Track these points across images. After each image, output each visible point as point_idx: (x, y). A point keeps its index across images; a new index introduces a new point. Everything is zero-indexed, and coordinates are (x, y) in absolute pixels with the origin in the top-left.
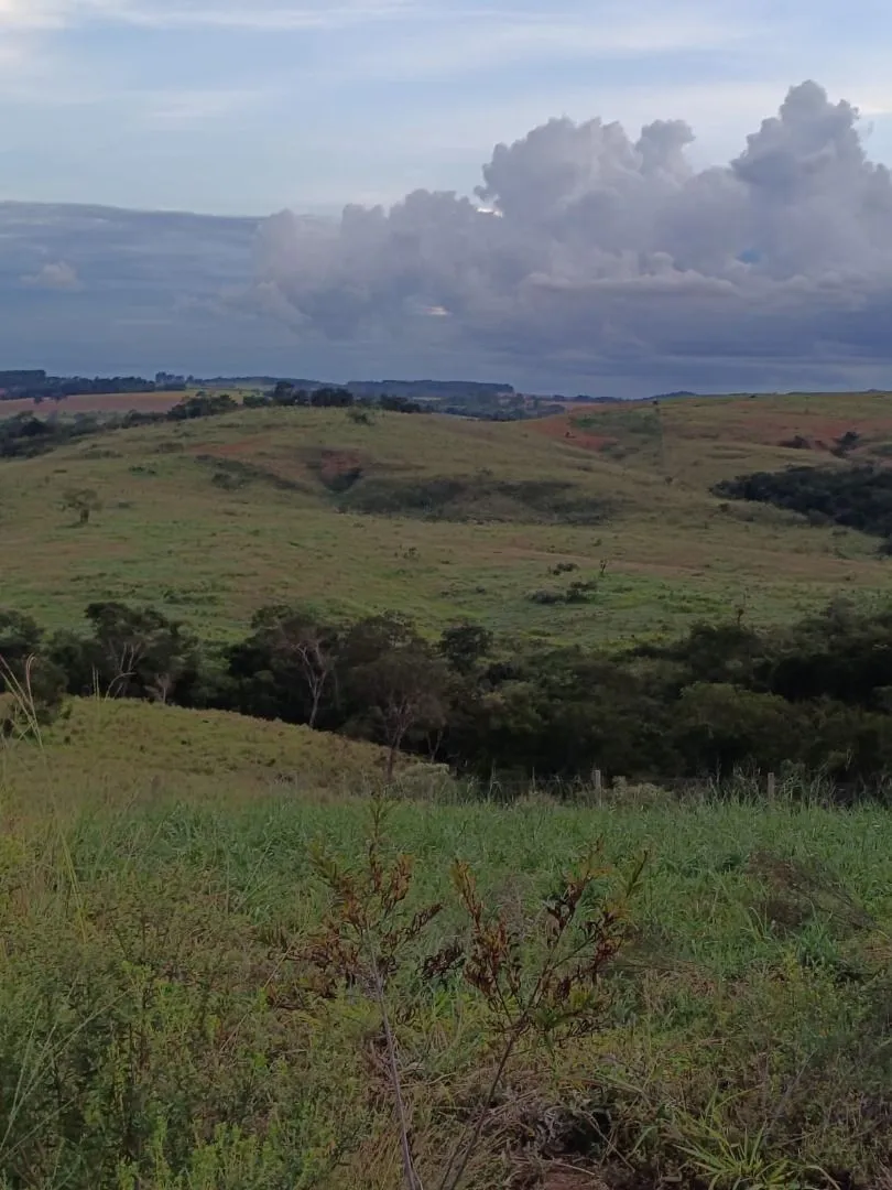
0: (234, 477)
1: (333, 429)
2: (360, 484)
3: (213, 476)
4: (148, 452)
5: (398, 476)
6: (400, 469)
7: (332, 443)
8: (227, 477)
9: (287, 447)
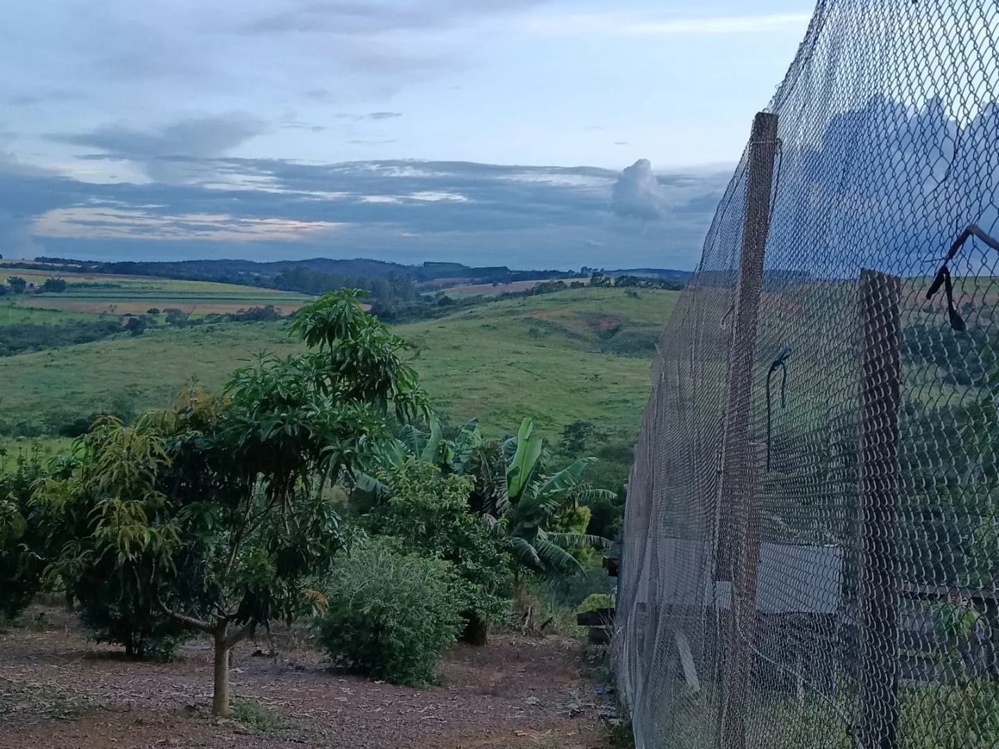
0: (542, 330)
1: (613, 301)
2: (618, 335)
3: (528, 330)
4: (499, 315)
5: (642, 330)
6: (644, 325)
7: (607, 309)
8: (537, 330)
9: (579, 313)
